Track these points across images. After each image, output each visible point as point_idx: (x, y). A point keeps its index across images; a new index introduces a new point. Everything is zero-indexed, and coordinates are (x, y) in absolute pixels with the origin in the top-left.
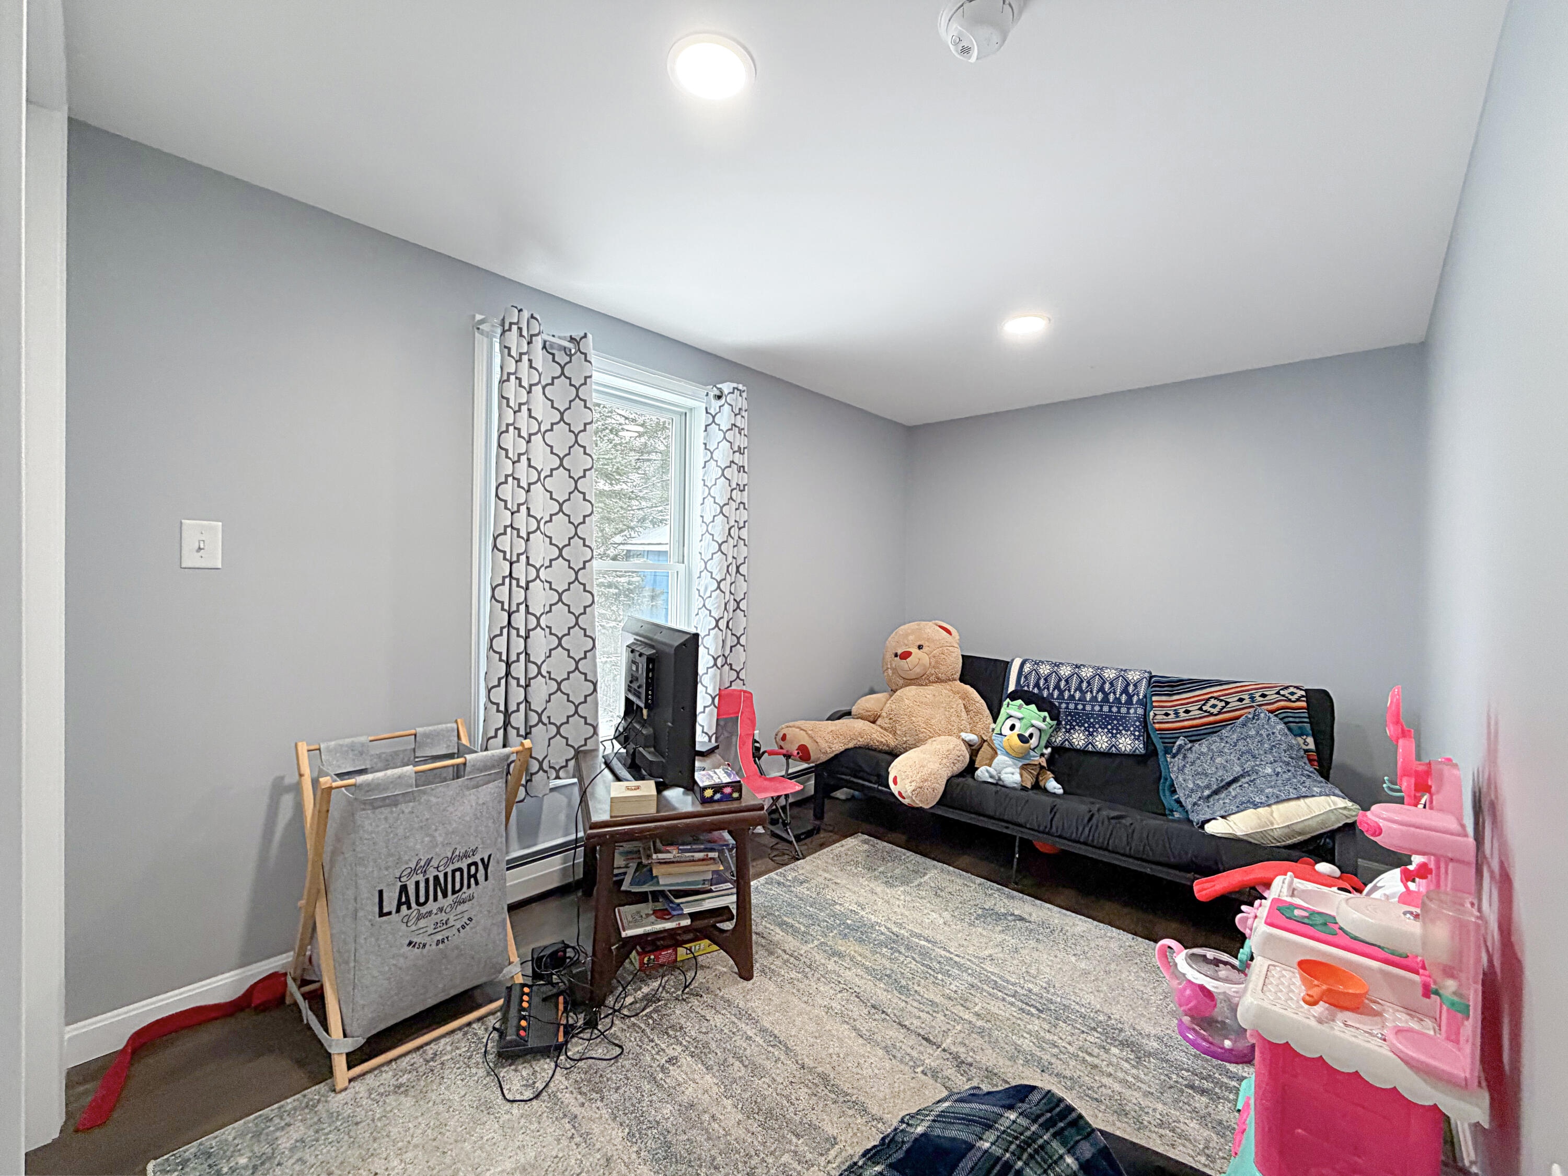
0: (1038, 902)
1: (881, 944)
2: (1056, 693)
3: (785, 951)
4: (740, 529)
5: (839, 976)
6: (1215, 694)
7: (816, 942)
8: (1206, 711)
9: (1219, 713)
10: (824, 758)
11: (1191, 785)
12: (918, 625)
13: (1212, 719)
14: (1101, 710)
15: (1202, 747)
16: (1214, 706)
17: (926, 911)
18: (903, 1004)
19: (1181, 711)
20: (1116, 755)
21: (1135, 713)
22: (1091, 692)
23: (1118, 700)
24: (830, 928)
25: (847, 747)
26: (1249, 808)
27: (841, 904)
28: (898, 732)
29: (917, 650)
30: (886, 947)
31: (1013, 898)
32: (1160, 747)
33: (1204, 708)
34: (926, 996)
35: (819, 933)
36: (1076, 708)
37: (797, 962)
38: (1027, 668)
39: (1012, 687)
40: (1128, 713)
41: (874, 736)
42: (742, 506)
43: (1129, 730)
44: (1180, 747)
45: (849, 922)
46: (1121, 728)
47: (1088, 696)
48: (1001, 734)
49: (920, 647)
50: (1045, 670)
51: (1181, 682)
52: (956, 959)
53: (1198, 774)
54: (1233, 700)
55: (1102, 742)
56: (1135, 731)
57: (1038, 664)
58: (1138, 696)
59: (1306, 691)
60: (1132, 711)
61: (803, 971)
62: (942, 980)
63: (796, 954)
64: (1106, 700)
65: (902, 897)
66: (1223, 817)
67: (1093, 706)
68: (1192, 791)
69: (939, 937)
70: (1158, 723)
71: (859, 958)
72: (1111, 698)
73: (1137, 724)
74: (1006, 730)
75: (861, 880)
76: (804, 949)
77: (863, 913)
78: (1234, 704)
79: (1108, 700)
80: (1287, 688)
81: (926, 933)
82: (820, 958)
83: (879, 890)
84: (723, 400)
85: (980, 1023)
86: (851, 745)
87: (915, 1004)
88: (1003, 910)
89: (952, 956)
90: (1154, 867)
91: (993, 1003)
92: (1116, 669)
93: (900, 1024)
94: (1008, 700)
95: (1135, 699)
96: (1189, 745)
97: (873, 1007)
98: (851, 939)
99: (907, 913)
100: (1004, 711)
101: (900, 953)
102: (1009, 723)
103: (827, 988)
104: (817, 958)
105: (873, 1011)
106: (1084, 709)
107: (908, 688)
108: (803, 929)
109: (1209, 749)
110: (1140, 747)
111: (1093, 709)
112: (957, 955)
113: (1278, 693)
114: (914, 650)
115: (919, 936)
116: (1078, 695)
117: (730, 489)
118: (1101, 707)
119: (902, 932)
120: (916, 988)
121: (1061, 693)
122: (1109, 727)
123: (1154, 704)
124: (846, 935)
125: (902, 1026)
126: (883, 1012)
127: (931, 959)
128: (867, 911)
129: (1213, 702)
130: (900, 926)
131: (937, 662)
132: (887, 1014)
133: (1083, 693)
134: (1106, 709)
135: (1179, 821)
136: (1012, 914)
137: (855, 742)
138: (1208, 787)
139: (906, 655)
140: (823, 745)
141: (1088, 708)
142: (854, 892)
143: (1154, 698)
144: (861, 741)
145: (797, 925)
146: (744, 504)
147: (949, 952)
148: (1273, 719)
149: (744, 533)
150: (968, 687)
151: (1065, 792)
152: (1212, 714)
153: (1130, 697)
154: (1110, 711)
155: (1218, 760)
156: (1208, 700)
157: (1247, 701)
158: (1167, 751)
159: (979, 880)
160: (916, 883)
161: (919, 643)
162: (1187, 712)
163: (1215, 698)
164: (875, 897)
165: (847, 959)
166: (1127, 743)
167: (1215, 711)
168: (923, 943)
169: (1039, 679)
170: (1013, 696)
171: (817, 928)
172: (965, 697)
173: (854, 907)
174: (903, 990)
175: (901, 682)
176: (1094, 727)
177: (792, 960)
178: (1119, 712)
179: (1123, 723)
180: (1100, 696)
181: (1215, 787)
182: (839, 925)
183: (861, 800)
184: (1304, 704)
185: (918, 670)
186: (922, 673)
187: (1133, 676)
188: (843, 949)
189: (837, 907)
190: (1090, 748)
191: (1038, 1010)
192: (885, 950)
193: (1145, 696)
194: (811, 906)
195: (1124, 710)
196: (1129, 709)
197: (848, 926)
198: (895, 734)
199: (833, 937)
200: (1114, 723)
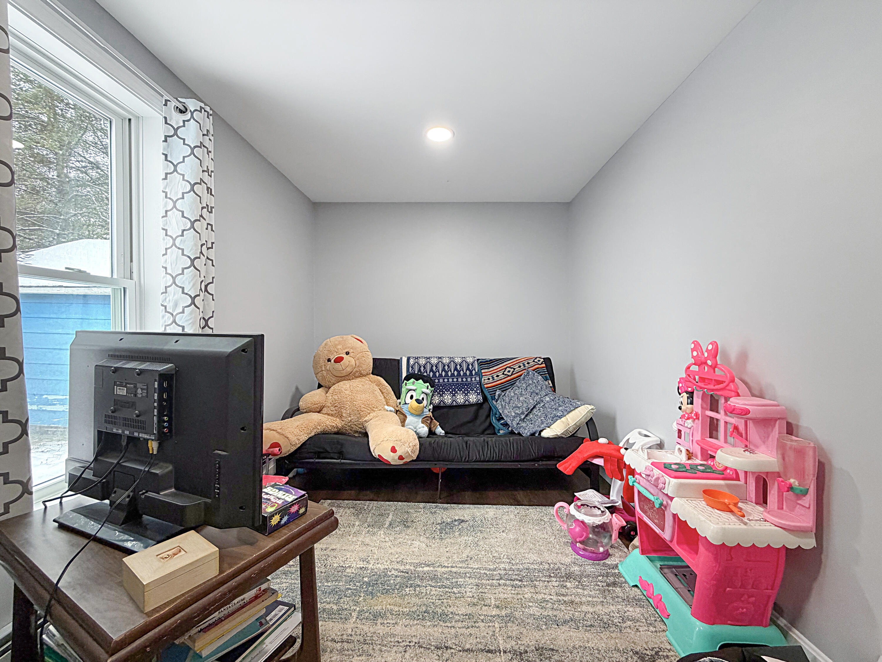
0: (461, 506)
1: (402, 586)
2: (431, 374)
3: (333, 640)
4: (208, 249)
5: (394, 636)
6: (508, 365)
7: (354, 615)
8: (506, 375)
9: (512, 374)
10: (293, 449)
11: (514, 414)
12: (343, 338)
13: (509, 378)
14: (457, 381)
15: (510, 393)
16: (509, 371)
17: (409, 542)
18: (453, 631)
19: (495, 376)
20: (456, 406)
21: (475, 380)
22: (451, 371)
23: (465, 374)
24: (356, 593)
25: (310, 436)
26: (557, 420)
27: (350, 567)
28: (344, 415)
29: (346, 355)
30: (407, 587)
31: (447, 509)
32: (489, 397)
33: (505, 373)
34: (460, 613)
35: (351, 604)
36: (444, 381)
37: (351, 646)
38: (412, 362)
39: (404, 375)
40: (472, 381)
41: (328, 423)
42: (209, 227)
43: (473, 390)
44: (499, 395)
45: (366, 579)
46: (469, 390)
47: (449, 374)
48: (406, 404)
49: (347, 353)
50: (422, 362)
51: (491, 361)
52: (454, 570)
53: (514, 408)
54: (516, 367)
55: (460, 399)
56: (477, 390)
57: (417, 358)
58: (475, 370)
59: (543, 359)
60: (473, 379)
61: (363, 651)
62: (459, 593)
63: (345, 637)
64: (459, 375)
65: (387, 539)
66: (549, 427)
67: (453, 379)
68: (514, 417)
69: (432, 559)
70: (486, 384)
71: (396, 609)
72: (462, 373)
73: (478, 386)
74: (408, 400)
75: (350, 538)
76: (349, 626)
77: (370, 566)
78: (518, 369)
79: (460, 374)
80: (536, 358)
81: (423, 559)
82: (367, 628)
83: (367, 541)
84: (188, 116)
85: (503, 613)
86: (313, 434)
87: (460, 624)
88: (449, 520)
89: (449, 569)
90: (522, 463)
91: (497, 591)
92: (448, 357)
93: (464, 651)
94: (405, 381)
95: (474, 372)
96: (503, 394)
97: (437, 648)
98: (379, 594)
99: (399, 550)
100: (404, 390)
101: (419, 586)
102: (409, 395)
103: (393, 654)
104: (366, 628)
105: (440, 652)
106: (448, 381)
107: (341, 383)
108: (335, 607)
109: (515, 394)
110: (480, 397)
111: (453, 381)
112: (452, 567)
113: (534, 361)
114: (344, 356)
115: (420, 564)
116: (444, 374)
117: (201, 206)
118: (457, 379)
119: (408, 567)
120: (450, 610)
121: (434, 374)
122: (451, 390)
123: (483, 374)
124: (371, 593)
125: (466, 651)
126: (447, 648)
127: (440, 579)
128: (372, 562)
129: (508, 369)
130: (401, 562)
131: (360, 363)
132: (451, 648)
133: (446, 372)
134: (460, 380)
135: (504, 435)
136: (455, 521)
137: (315, 431)
138: (523, 413)
139: (339, 360)
140: (293, 439)
141: (450, 380)
142: (352, 551)
143: (483, 371)
144: (320, 429)
145: (328, 606)
146: (212, 225)
147: (445, 567)
148: (536, 374)
149: (212, 254)
150: (379, 377)
151: (446, 433)
152: (509, 376)
153: (471, 372)
154: (462, 381)
155: (521, 399)
156: (506, 369)
157: (522, 367)
158: (493, 398)
159: (422, 505)
160: (387, 523)
161: (346, 351)
162: (498, 376)
163: (509, 367)
164: (370, 548)
165: (388, 615)
166: (473, 398)
167: (510, 374)
168: (426, 569)
169: (420, 367)
170: (408, 378)
171: (345, 599)
172: (379, 384)
173: (361, 564)
174: (444, 617)
175: (333, 380)
176: (442, 391)
177: (346, 645)
178: (467, 381)
179: (457, 387)
180: (456, 373)
181: (526, 413)
182: (361, 587)
183: (304, 474)
184: (544, 365)
185: (349, 369)
186: (351, 370)
187: (470, 360)
188: (380, 608)
189: (348, 570)
190: (454, 403)
191: (520, 581)
192: (407, 590)
193: (478, 371)
194: (328, 581)
195: (469, 380)
196: (471, 378)
197: (368, 584)
198: (341, 416)
199: (365, 600)
200: (465, 388)
